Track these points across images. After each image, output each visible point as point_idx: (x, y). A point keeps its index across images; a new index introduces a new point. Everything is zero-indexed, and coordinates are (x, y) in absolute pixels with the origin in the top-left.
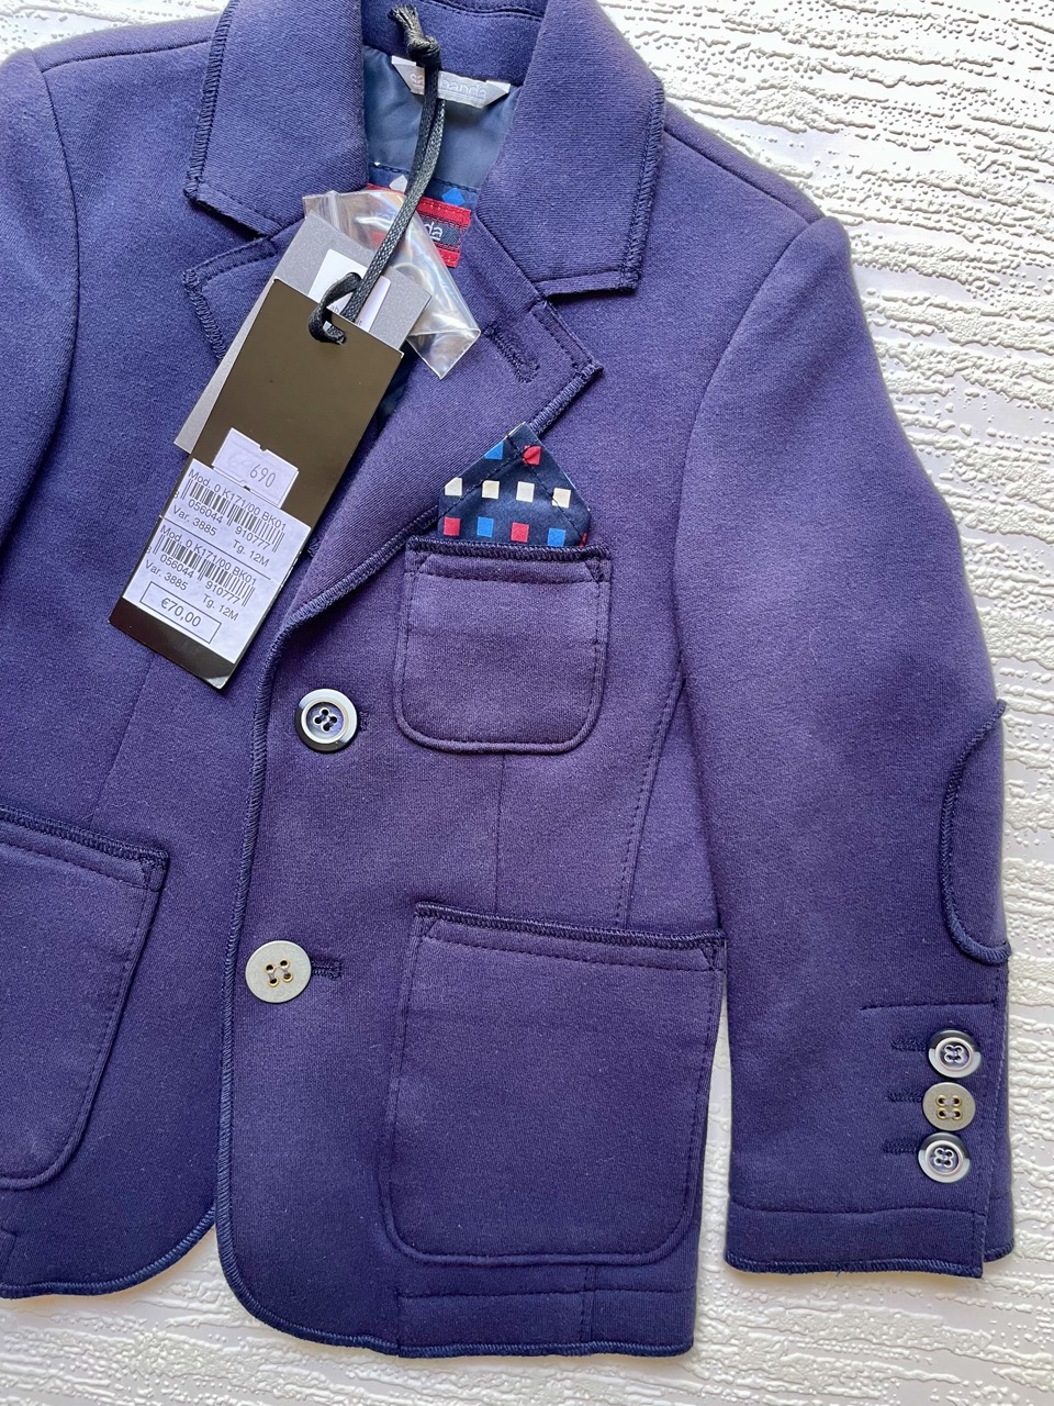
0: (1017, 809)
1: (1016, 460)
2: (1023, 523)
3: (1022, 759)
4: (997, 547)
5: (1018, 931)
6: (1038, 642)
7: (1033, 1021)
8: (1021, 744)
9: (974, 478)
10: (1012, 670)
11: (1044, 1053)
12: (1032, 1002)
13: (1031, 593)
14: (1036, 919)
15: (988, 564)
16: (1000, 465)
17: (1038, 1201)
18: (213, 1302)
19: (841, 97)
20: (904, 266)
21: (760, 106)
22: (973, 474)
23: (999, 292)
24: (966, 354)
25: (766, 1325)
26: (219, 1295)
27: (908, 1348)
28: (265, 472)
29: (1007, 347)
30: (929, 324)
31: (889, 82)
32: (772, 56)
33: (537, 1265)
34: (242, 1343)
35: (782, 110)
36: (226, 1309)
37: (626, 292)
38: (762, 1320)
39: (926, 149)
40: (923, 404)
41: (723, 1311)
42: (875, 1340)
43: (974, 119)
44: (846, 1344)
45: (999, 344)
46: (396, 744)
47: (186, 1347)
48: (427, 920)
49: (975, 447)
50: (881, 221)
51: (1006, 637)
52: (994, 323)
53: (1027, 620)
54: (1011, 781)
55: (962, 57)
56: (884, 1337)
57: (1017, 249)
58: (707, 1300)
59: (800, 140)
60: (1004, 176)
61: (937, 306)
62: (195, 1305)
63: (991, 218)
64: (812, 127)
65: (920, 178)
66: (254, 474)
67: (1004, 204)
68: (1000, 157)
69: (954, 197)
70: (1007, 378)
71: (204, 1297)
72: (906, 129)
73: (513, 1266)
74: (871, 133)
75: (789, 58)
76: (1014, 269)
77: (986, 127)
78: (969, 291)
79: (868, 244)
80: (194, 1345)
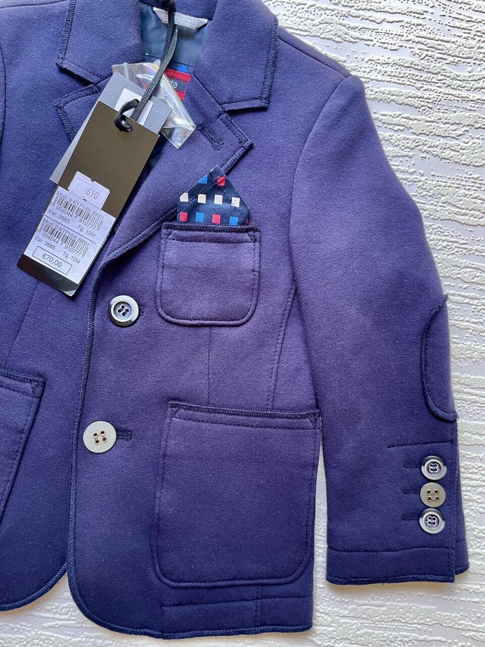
0: (456, 349)
1: (445, 186)
2: (450, 215)
3: (457, 325)
4: (439, 226)
5: (460, 408)
6: (460, 270)
7: (470, 453)
8: (456, 318)
9: (426, 195)
10: (449, 283)
11: (477, 469)
12: (469, 444)
13: (456, 247)
14: (468, 403)
15: (435, 234)
16: (438, 189)
17: (479, 544)
18: (66, 614)
19: (357, 28)
20: (389, 100)
21: (321, 31)
22: (426, 193)
23: (432, 112)
24: (420, 139)
25: (348, 615)
26: (69, 611)
27: (419, 624)
28: (93, 192)
29: (438, 136)
30: (402, 126)
31: (378, 21)
32: (325, 10)
33: (232, 586)
34: (82, 636)
35: (331, 33)
36: (73, 618)
37: (263, 109)
38: (346, 612)
39: (396, 50)
40: (401, 162)
41: (327, 609)
42: (403, 621)
43: (417, 37)
44: (389, 624)
45: (434, 135)
46: (158, 322)
47: (53, 638)
48: (174, 409)
49: (426, 181)
50: (378, 81)
51: (446, 268)
52: (431, 125)
53: (454, 260)
54: (452, 336)
55: (410, 10)
56: (408, 619)
57: (440, 93)
58: (319, 603)
59: (340, 46)
60: (432, 61)
61: (405, 118)
62: (57, 616)
63: (427, 80)
64: (345, 41)
65: (394, 62)
66: (88, 193)
67: (433, 73)
68: (430, 53)
69: (410, 70)
70: (438, 150)
71: (62, 612)
72: (387, 41)
73: (221, 587)
74: (372, 43)
75: (333, 10)
76: (439, 102)
77: (423, 40)
78: (419, 111)
79: (372, 91)
80: (57, 637)
